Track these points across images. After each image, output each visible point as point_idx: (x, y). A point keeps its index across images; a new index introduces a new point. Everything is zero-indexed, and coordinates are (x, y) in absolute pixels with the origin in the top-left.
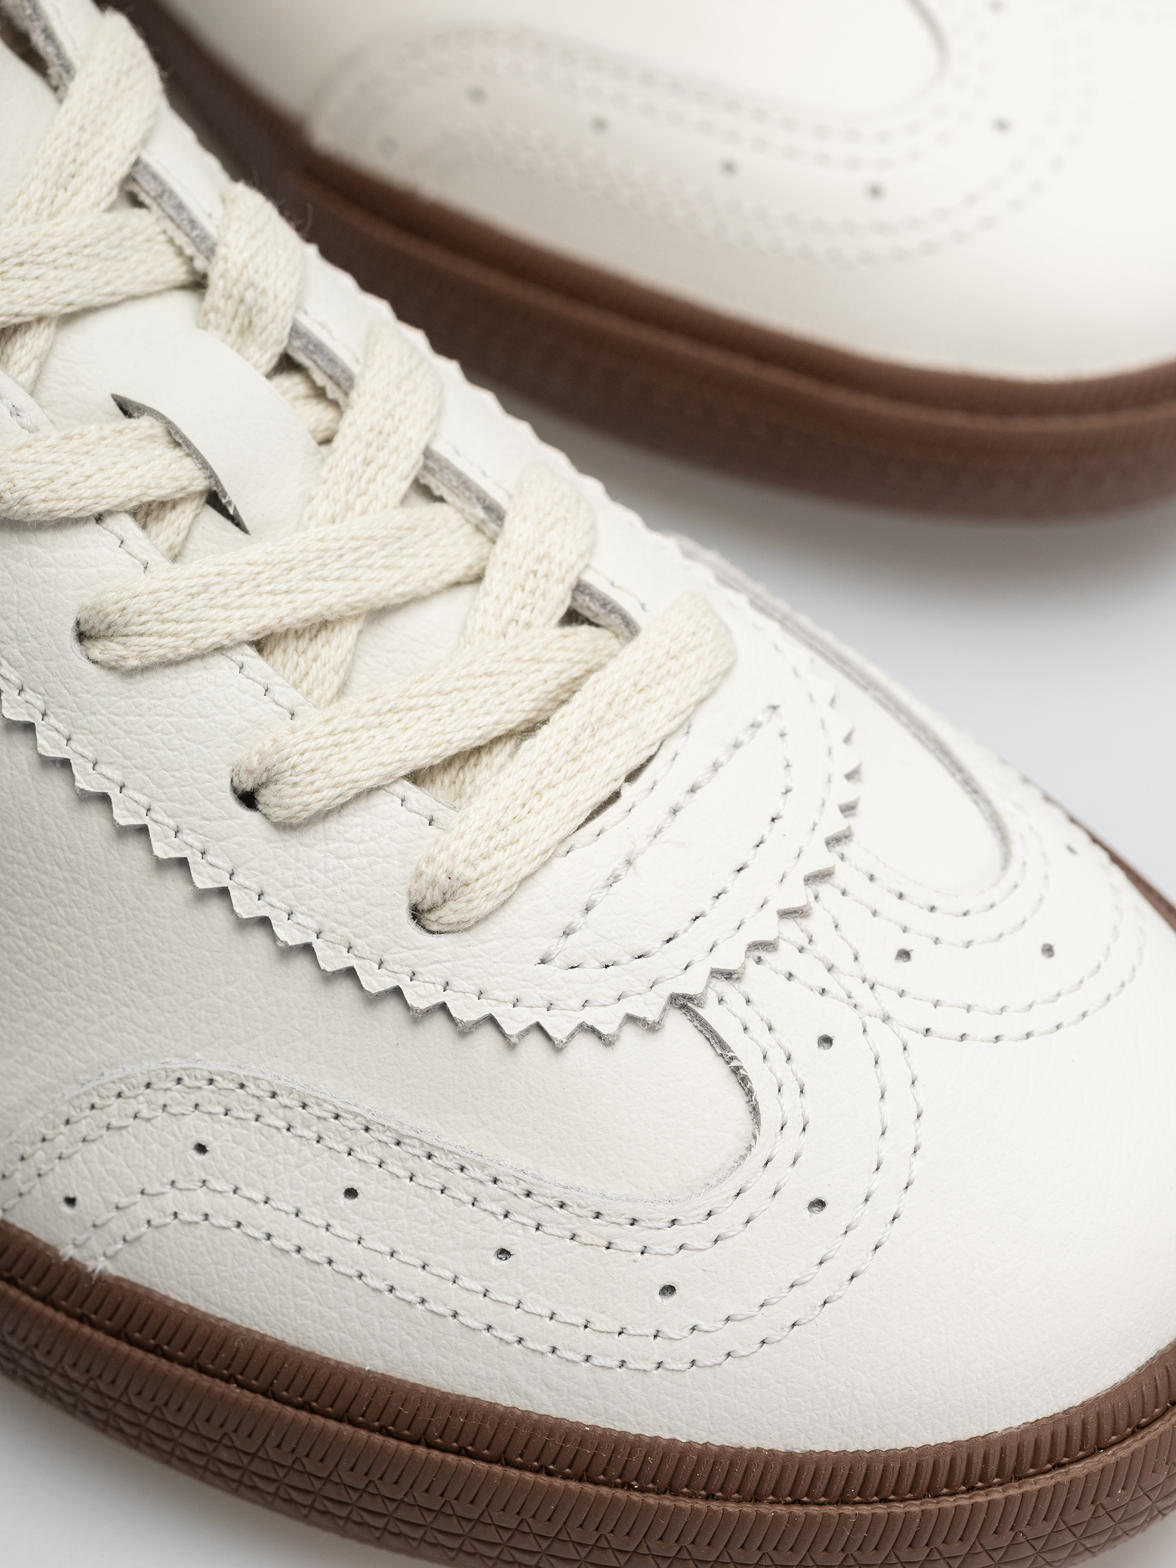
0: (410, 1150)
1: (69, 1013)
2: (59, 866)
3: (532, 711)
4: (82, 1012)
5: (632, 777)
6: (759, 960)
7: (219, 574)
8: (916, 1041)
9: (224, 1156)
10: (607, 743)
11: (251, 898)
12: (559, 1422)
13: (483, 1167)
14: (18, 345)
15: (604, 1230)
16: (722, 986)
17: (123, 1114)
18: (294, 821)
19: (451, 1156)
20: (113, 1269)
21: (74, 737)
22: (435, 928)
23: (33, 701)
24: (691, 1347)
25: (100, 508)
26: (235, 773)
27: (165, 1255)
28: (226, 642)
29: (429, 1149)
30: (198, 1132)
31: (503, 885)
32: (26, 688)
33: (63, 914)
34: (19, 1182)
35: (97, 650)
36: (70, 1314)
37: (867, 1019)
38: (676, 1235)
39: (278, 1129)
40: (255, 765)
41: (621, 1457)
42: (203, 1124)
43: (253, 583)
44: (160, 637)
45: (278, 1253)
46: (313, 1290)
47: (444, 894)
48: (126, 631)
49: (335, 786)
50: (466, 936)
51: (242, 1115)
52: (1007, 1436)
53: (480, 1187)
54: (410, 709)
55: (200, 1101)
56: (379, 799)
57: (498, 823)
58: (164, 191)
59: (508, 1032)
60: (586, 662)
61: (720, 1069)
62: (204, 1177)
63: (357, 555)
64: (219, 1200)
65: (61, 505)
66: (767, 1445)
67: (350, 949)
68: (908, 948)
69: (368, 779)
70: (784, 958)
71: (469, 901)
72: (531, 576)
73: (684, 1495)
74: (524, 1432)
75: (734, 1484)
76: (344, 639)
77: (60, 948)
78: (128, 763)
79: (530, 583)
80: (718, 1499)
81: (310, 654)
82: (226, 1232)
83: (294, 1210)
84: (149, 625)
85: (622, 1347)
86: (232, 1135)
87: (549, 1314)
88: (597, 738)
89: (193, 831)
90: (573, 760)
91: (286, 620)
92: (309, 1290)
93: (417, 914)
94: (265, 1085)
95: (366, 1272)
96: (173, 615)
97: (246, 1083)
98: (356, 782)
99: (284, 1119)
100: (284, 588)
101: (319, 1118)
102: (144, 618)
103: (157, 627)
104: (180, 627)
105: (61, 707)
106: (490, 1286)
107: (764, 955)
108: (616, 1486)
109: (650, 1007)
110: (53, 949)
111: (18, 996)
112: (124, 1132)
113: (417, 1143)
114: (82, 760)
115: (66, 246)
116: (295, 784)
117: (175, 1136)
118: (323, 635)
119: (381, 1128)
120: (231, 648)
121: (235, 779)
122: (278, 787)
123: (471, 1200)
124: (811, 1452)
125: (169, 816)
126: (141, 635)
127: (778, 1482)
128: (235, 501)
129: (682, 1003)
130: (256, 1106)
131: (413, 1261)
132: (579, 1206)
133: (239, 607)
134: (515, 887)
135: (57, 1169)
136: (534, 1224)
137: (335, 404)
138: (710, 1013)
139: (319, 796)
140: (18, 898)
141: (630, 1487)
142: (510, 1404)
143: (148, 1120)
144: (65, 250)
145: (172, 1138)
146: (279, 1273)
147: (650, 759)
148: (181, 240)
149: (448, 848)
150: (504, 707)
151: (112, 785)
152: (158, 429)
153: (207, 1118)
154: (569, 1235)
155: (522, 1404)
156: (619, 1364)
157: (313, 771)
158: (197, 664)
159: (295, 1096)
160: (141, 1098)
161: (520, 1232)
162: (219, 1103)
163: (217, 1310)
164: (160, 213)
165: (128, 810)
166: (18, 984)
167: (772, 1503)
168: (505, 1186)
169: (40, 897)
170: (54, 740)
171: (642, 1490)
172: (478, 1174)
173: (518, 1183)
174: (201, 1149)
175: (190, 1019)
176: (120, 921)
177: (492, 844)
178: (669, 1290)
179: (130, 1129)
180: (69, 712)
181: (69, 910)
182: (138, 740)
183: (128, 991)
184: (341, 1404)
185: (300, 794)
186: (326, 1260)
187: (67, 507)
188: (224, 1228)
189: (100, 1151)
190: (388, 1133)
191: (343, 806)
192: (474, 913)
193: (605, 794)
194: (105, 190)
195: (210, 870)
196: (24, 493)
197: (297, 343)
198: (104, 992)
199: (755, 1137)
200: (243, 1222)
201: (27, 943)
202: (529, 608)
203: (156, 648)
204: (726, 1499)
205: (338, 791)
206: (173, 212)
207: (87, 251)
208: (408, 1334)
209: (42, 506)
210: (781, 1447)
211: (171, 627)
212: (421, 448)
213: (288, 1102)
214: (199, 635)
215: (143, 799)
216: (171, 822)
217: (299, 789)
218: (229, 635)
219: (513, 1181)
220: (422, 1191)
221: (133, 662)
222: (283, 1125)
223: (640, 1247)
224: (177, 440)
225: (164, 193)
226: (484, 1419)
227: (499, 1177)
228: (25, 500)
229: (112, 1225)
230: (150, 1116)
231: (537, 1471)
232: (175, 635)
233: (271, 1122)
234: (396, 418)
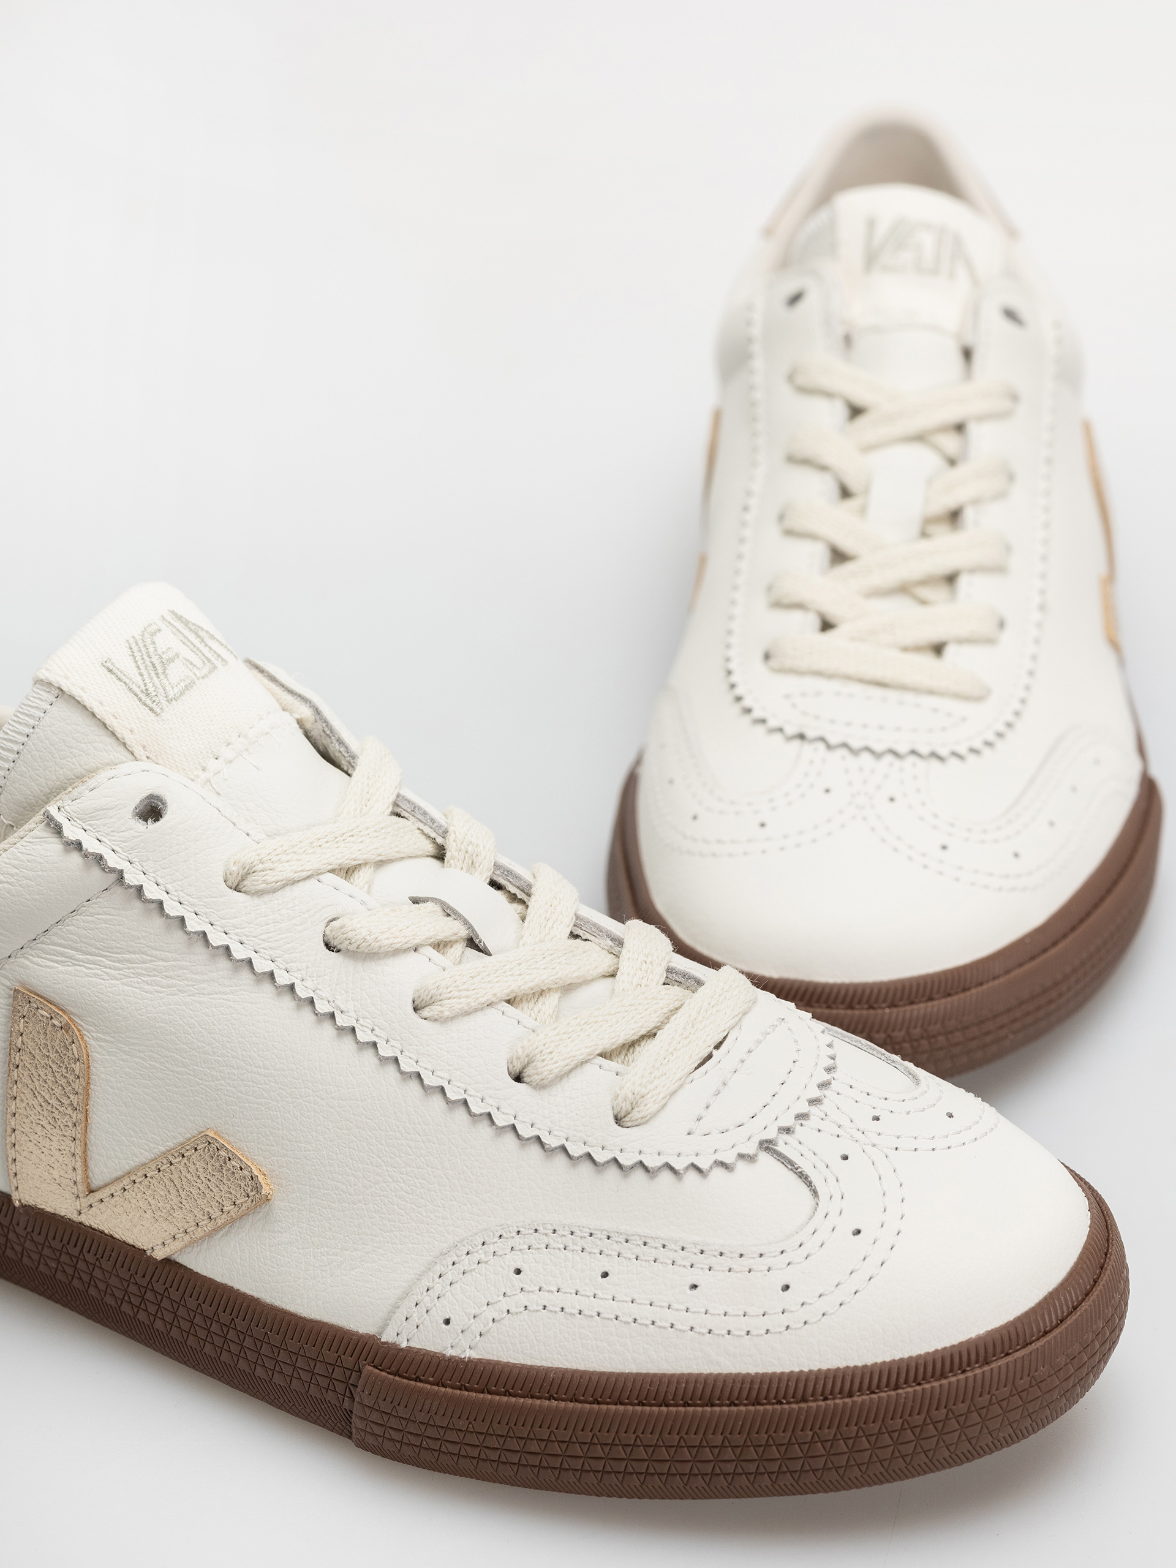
0: (634, 1242)
1: (433, 1218)
2: (419, 1135)
3: (658, 1022)
4: (440, 1215)
5: (717, 1047)
6: (802, 1125)
7: (484, 967)
8: (892, 1153)
9: (531, 1271)
10: (702, 1030)
11: (527, 1127)
12: (738, 1375)
13: (676, 1242)
14: (356, 877)
15: (746, 1262)
16: (785, 1137)
17: (471, 1263)
18: (546, 1082)
19: (657, 1241)
20: (474, 1355)
21: (419, 1060)
22: (629, 1124)
23: (395, 1045)
24: (803, 1314)
25: (417, 941)
26: (510, 1062)
27: (504, 1336)
28: (493, 999)
29: (644, 1239)
30: (515, 1262)
31: (662, 1095)
32: (390, 1039)
33: (424, 1161)
34: (416, 1318)
35: (426, 1013)
36: (453, 1387)
37: (864, 1146)
38: (785, 1258)
39: (559, 1249)
40: (520, 1053)
41: (775, 1386)
42: (516, 1257)
43: (502, 971)
44: (460, 998)
45: (569, 1317)
46: (591, 1332)
47: (632, 1104)
48: (441, 998)
49: (564, 1060)
50: (645, 1126)
51: (539, 1246)
52: (979, 1338)
53: (675, 1254)
54: (596, 1022)
55: (513, 1245)
56: (587, 1067)
57: (654, 1066)
58: (415, 807)
59: (677, 1168)
60: (681, 1001)
61: (792, 1177)
62: (522, 1286)
63: (552, 957)
64: (531, 1295)
65: (396, 940)
66: (851, 1364)
67: (585, 1144)
68: (878, 1115)
69: (581, 1055)
70: (814, 1122)
71: (646, 1105)
72: (644, 963)
73: (811, 1401)
74: (720, 1384)
75: (837, 1389)
76: (552, 1000)
77: (424, 1182)
78: (451, 1068)
79: (644, 966)
80: (830, 1399)
81: (536, 1010)
82: (538, 1313)
83: (575, 1291)
84: (452, 993)
85: (766, 1323)
86: (534, 1259)
87: (723, 1313)
88: (695, 1028)
89: (491, 1097)
90: (686, 1038)
91: (522, 988)
92: (589, 1333)
93: (618, 1120)
94: (549, 1227)
95: (619, 1314)
96: (464, 987)
97: (538, 1228)
98: (575, 1057)
99: (562, 1243)
100: (519, 973)
101: (581, 1237)
102: (449, 990)
103: (457, 994)
104: (469, 993)
105: (410, 1045)
106: (689, 1305)
107: (803, 1122)
108: (773, 1404)
109: (751, 1148)
110: (420, 1183)
111: (403, 1216)
112: (473, 1273)
113: (637, 1238)
114: (426, 1071)
115: (373, 827)
116: (543, 1060)
117: (503, 1268)
118: (541, 1000)
119: (616, 1234)
120: (496, 1003)
121: (511, 1066)
122: (534, 1064)
123: (671, 1262)
124: (876, 1363)
125: (477, 1092)
126: (449, 999)
127: (861, 1383)
128: (483, 940)
129: (767, 1146)
130: (545, 1240)
131: (645, 1302)
132: (731, 1252)
133: (497, 982)
134: (668, 1097)
135: (437, 1304)
136: (708, 1267)
137: (522, 902)
138: (781, 1148)
139: (557, 1065)
140: (398, 1159)
141: (781, 1403)
142: (708, 1372)
143: (486, 1262)
144: (373, 829)
145: (501, 1269)
146: (570, 1328)
147: (725, 1038)
148: (427, 830)
149: (630, 1080)
150: (643, 1019)
151: (444, 1081)
152: (437, 908)
153: (519, 1253)
154: (727, 1269)
155: (715, 1370)
156: (765, 1332)
157: (551, 1053)
158: (479, 1014)
159: (567, 1228)
160: (480, 1251)
161: (701, 1273)
162: (524, 1243)
163: (538, 1361)
164: (414, 819)
165: (455, 1092)
166: (402, 1209)
167: (859, 1396)
168: (690, 1250)
169: (410, 1155)
170: (409, 1063)
171: (788, 1403)
172: (673, 1246)
173: (696, 1247)
174: (518, 1272)
175: (501, 1203)
176: (456, 1157)
177: (653, 1076)
178: (786, 1288)
179: (476, 1270)
180: (415, 1047)
181: (427, 1158)
182: (455, 1055)
183: (465, 1196)
184: (617, 1394)
185: (547, 1065)
186: (596, 1313)
187: (399, 941)
188: (537, 1311)
189: (461, 1287)
190: (621, 1236)
191: (571, 1071)
192: (649, 1111)
193: (705, 1054)
194: (386, 806)
195: (503, 1116)
196: (376, 935)
197: (498, 872)
198: (451, 1200)
199: (817, 1204)
200: (547, 1305)
201: (405, 1184)
202: (646, 979)
203: (457, 1005)
204: (834, 1399)
205: (566, 1062)
206: (421, 817)
207: (383, 831)
208: (648, 1344)
209: (387, 941)
210: (860, 1364)
211: (465, 993)
212: (572, 914)
213: (564, 1233)
214: (479, 996)
215: (462, 1085)
216: (480, 1095)
217: (546, 1062)
218: (495, 995)
219: (693, 1246)
220: (644, 1263)
221: (447, 1013)
222: (562, 1246)
223: (767, 1268)
224: (449, 912)
225: (415, 809)
226: (696, 1382)
227: (685, 1246)
228: (378, 939)
229: (473, 1327)
230: (487, 1260)
231: (730, 1405)
232: (467, 997)
233: (555, 1246)
234: (558, 899)
